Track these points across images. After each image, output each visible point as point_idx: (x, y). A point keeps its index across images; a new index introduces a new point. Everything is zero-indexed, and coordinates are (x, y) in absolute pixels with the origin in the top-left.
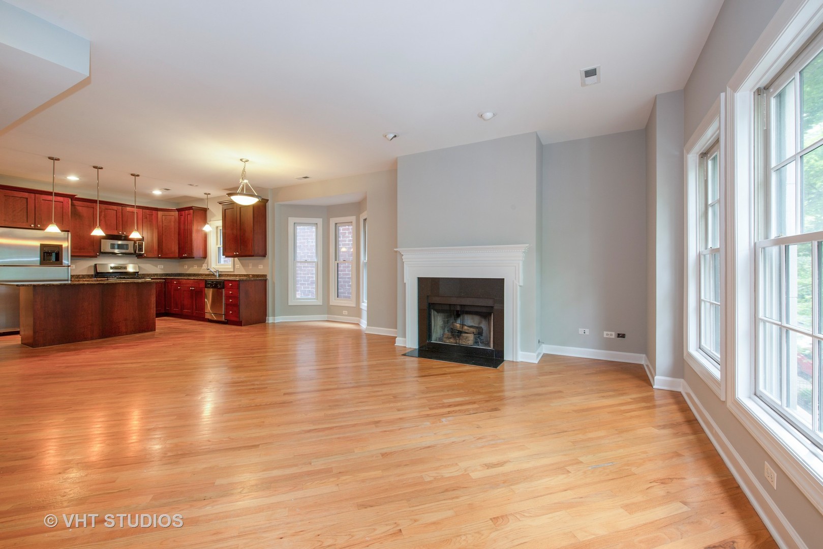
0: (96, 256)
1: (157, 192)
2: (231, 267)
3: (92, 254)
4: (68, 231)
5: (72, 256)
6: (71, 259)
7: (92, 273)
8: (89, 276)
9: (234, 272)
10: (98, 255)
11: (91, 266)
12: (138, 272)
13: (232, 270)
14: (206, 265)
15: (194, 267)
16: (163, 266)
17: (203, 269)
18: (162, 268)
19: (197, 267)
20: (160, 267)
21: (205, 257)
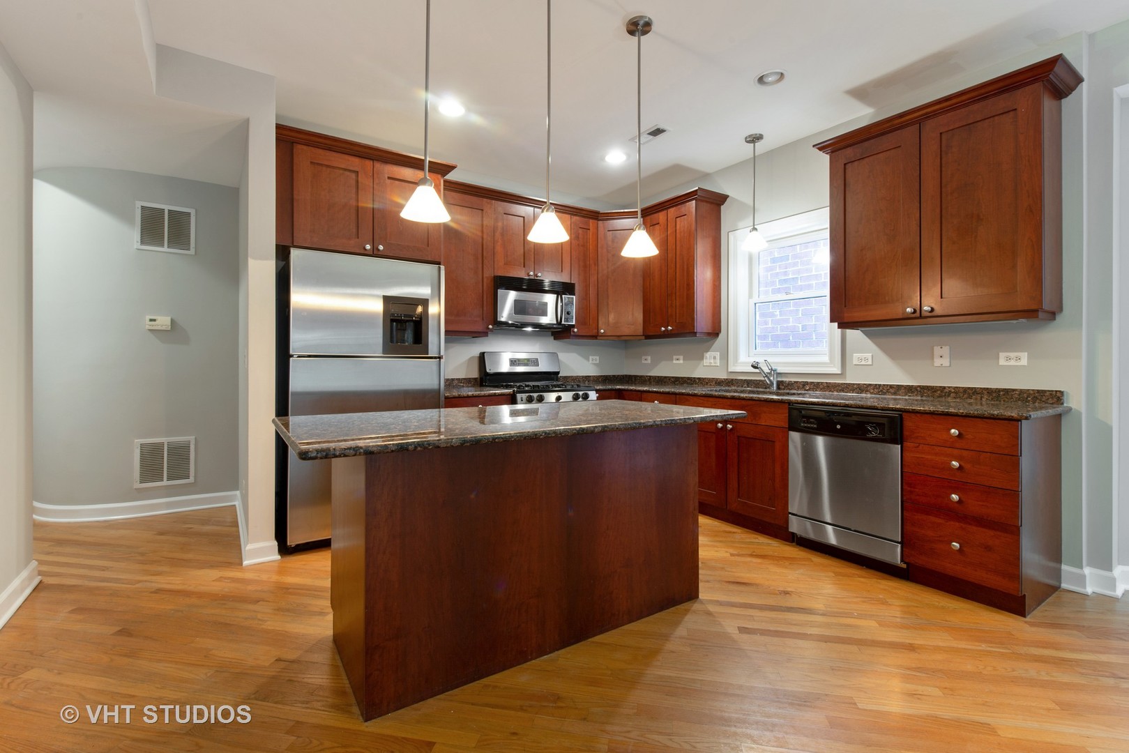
0: (484, 334)
1: (616, 158)
2: (826, 359)
3: (480, 328)
4: (439, 263)
5: (447, 332)
6: (447, 341)
7: (475, 374)
8: (468, 382)
9: (842, 374)
10: (491, 330)
11: (473, 357)
12: (558, 373)
13: (837, 370)
14: (718, 355)
15: (673, 360)
16: (598, 358)
17: (705, 364)
18: (598, 362)
19: (683, 360)
20: (593, 360)
21: (715, 332)
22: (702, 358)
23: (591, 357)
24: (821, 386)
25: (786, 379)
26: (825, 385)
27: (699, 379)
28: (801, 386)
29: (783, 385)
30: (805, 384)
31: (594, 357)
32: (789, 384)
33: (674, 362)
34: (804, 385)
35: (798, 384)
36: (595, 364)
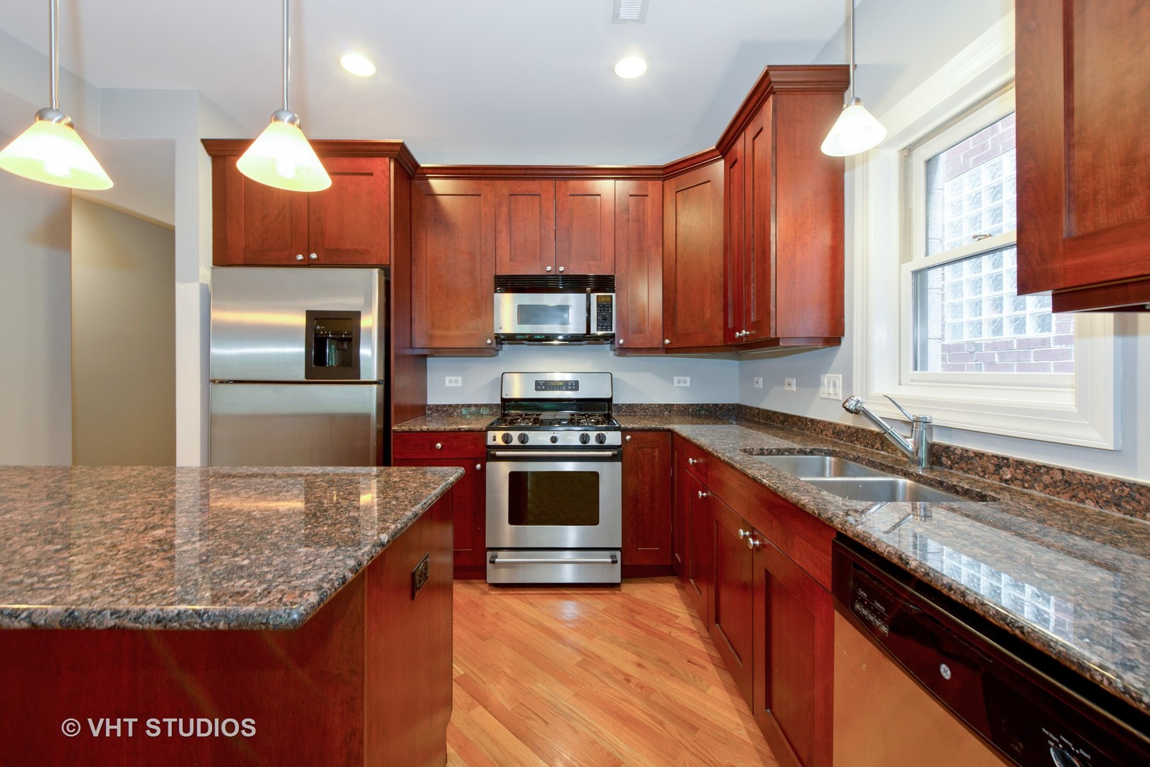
12: (612, 400)
13: (1101, 439)
14: (839, 379)
15: (784, 385)
16: (688, 379)
17: (822, 396)
18: (688, 384)
19: (797, 385)
20: (679, 381)
21: (834, 336)
22: (817, 384)
23: (676, 379)
24: (1046, 479)
25: (957, 443)
26: (1059, 476)
27: (812, 421)
28: (992, 468)
29: (948, 457)
30: (1002, 462)
31: (682, 378)
32: (961, 458)
33: (786, 388)
34: (998, 467)
35: (984, 461)
36: (684, 388)
